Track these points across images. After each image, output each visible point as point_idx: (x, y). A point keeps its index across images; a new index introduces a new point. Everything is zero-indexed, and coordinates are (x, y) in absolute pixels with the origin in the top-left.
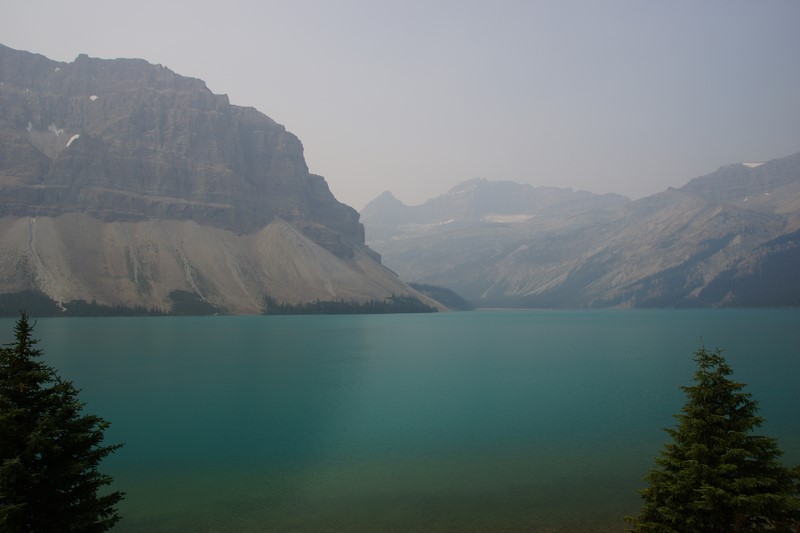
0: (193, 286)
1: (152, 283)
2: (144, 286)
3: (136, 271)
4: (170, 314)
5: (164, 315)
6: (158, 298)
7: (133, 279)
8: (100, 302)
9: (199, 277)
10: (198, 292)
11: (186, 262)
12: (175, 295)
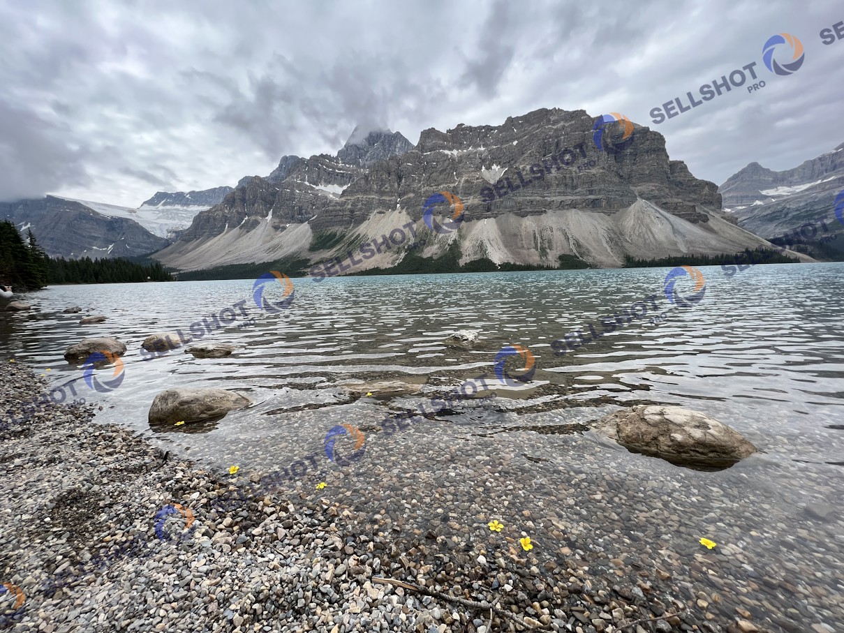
0: (575, 251)
1: (548, 251)
2: (543, 252)
3: (539, 245)
4: (558, 269)
5: (554, 269)
6: (552, 258)
7: (537, 250)
8: (518, 263)
9: (578, 245)
10: (577, 254)
11: (570, 236)
12: (561, 258)
